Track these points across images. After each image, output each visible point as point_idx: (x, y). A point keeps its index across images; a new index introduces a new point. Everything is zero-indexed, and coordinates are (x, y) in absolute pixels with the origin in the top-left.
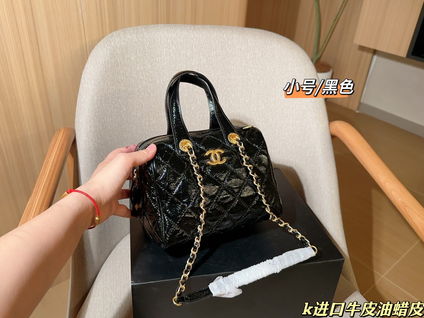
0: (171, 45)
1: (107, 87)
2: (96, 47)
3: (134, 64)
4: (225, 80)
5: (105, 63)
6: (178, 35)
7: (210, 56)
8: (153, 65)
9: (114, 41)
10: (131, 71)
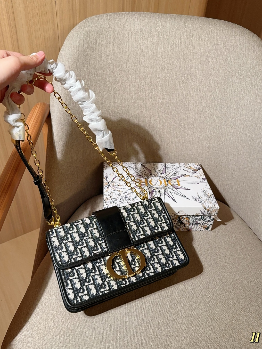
0: (139, 32)
1: (78, 69)
2: (71, 31)
3: (105, 49)
4: (186, 68)
5: (78, 47)
6: (147, 23)
7: (175, 44)
8: (121, 50)
9: (88, 26)
10: (101, 55)
